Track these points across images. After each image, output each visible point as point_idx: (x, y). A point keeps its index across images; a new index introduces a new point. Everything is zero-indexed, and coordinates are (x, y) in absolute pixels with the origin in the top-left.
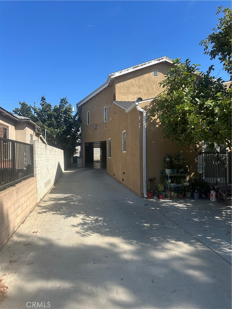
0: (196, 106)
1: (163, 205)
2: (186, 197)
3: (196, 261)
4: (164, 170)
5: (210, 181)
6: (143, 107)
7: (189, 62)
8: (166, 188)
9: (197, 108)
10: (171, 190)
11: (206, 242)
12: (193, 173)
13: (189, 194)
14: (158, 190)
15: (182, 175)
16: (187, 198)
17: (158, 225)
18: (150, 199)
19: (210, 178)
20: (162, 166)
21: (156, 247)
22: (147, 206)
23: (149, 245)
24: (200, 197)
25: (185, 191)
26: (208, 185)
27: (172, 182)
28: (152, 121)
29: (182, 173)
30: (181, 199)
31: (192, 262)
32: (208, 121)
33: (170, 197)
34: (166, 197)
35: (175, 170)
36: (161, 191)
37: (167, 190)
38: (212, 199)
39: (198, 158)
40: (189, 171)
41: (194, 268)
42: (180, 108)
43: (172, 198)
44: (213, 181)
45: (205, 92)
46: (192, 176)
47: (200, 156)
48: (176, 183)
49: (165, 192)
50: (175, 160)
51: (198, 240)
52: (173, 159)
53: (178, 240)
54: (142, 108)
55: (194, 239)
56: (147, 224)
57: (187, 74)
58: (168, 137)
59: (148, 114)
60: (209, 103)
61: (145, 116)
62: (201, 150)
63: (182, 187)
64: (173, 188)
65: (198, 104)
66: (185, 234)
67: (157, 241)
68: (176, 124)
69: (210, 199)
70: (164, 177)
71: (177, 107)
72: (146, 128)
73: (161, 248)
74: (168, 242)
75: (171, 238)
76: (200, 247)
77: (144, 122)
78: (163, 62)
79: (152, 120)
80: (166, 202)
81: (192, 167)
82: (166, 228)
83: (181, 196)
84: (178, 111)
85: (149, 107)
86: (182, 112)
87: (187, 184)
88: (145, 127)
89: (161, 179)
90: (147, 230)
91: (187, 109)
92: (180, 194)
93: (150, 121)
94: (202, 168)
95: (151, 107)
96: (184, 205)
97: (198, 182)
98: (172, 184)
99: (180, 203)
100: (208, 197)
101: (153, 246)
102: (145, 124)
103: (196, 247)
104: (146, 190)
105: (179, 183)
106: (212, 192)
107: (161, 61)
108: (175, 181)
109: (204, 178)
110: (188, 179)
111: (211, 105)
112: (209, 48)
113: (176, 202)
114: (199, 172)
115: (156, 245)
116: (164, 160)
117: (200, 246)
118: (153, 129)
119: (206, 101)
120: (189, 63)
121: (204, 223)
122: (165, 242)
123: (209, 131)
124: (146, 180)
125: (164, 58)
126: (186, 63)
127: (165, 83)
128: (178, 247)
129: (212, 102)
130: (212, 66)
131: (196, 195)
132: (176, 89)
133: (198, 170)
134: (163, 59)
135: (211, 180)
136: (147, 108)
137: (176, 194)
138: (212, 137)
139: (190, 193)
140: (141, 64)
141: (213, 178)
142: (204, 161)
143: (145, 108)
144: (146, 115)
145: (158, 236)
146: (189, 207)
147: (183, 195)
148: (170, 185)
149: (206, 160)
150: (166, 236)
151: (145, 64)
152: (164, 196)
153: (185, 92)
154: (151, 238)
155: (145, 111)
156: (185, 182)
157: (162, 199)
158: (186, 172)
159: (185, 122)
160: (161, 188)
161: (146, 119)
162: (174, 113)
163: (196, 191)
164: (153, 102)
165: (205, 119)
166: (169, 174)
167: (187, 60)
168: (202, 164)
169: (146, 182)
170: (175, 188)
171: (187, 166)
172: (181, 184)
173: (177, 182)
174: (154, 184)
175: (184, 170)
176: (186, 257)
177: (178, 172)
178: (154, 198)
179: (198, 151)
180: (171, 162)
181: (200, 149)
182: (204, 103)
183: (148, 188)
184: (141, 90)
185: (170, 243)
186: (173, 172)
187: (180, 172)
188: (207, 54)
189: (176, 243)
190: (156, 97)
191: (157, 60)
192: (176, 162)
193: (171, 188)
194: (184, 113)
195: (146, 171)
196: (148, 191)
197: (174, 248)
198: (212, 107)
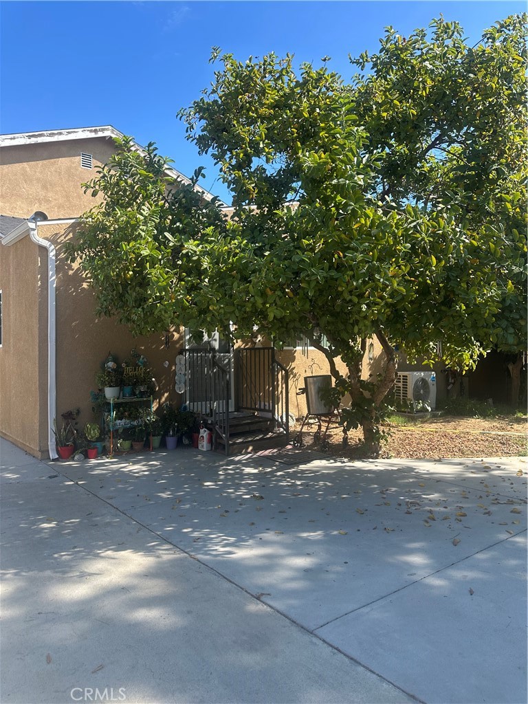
0: (166, 248)
1: (96, 472)
2: (150, 447)
3: (156, 587)
4: (102, 391)
5: (199, 409)
6: (49, 235)
7: (154, 150)
8: (104, 433)
9: (168, 253)
10: (116, 434)
11: (181, 541)
12: (166, 395)
13: (156, 441)
14: (86, 438)
15: (141, 399)
16: (152, 451)
17: (77, 520)
18: (65, 462)
19: (199, 403)
20: (96, 380)
21: (66, 576)
22: (56, 478)
23: (48, 573)
24: (179, 444)
25: (148, 434)
26: (195, 418)
27: (119, 417)
28: (71, 272)
29: (142, 394)
30: (138, 453)
31: (146, 591)
32: (190, 284)
33: (115, 451)
34: (104, 452)
35: (128, 389)
36: (93, 440)
37: (106, 436)
38: (203, 446)
39: (177, 362)
40: (157, 389)
41: (149, 602)
42: (130, 248)
43: (118, 454)
44: (204, 408)
45: (185, 222)
46: (163, 399)
47: (181, 356)
48: (130, 417)
49: (103, 440)
50: (127, 366)
51: (165, 540)
52: (124, 365)
53: (121, 546)
54: (46, 239)
55: (158, 538)
56: (49, 523)
57: (147, 176)
58: (108, 313)
59: (62, 256)
60: (191, 246)
61: (54, 258)
62: (183, 345)
63: (141, 425)
64: (120, 431)
65: (170, 245)
66: (138, 532)
67: (71, 560)
68: (125, 285)
69: (198, 447)
70: (102, 406)
71: (124, 245)
72: (57, 289)
73: (78, 574)
74: (97, 556)
75: (106, 547)
76: (168, 554)
77: (51, 273)
78: (105, 137)
79: (73, 270)
80: (102, 465)
81: (164, 381)
82: (96, 525)
83: (138, 446)
84: (127, 257)
85: (65, 238)
86: (136, 259)
87: (153, 418)
88: (55, 286)
89: (93, 411)
90: (47, 538)
91: (145, 252)
92: (138, 443)
93: (68, 272)
94: (185, 383)
95: (69, 237)
96: (143, 465)
97: (176, 412)
98: (120, 421)
99: (135, 463)
100: (194, 444)
101: (58, 575)
102: (53, 279)
103: (158, 557)
104: (54, 440)
105: (136, 418)
106: (202, 431)
107: (100, 134)
108: (127, 414)
109: (188, 402)
110: (155, 406)
111: (195, 252)
112: (195, 128)
113: (126, 460)
114: (178, 391)
115: (67, 569)
116: (103, 367)
117: (167, 552)
118: (73, 292)
119: (186, 242)
120: (154, 153)
121: (181, 500)
122: (90, 559)
123: (191, 305)
124: (54, 417)
125: (107, 130)
126: (148, 150)
127: (97, 187)
128: (119, 564)
129: (198, 245)
130: (201, 169)
131: (171, 441)
132: (122, 204)
133: (176, 386)
134: (105, 132)
135: (200, 407)
136: (59, 241)
137: (127, 444)
138: (196, 317)
139: (159, 437)
140: (49, 132)
141: (204, 403)
142: (188, 368)
143: (53, 240)
144: (57, 255)
145: (75, 547)
146: (153, 468)
147: (143, 443)
148: (115, 425)
149: (192, 365)
150: (94, 543)
151: (61, 134)
152: (100, 449)
153: (142, 214)
154: (56, 556)
155: (53, 247)
156: (149, 414)
157: (96, 457)
158: (152, 393)
159: (143, 281)
160: (92, 432)
161: (56, 266)
162: (119, 258)
163: (171, 433)
164: (73, 226)
165: (183, 280)
166: (114, 400)
167: (150, 145)
168: (185, 375)
169: (57, 421)
170: (126, 430)
171: (153, 379)
172: (140, 420)
173: (129, 415)
174: (76, 424)
175: (148, 388)
176: (135, 581)
177: (134, 394)
178: (76, 458)
179: (178, 346)
180: (118, 371)
181: (181, 342)
182: (182, 243)
183: (60, 435)
184: (50, 194)
185: (102, 557)
186: (121, 394)
187: (137, 393)
188: (192, 141)
189: (116, 556)
190: (81, 217)
191: (91, 131)
192: (129, 371)
193: (117, 431)
194: (141, 262)
195: (55, 393)
196: (60, 443)
197: (109, 567)
198: (198, 255)
